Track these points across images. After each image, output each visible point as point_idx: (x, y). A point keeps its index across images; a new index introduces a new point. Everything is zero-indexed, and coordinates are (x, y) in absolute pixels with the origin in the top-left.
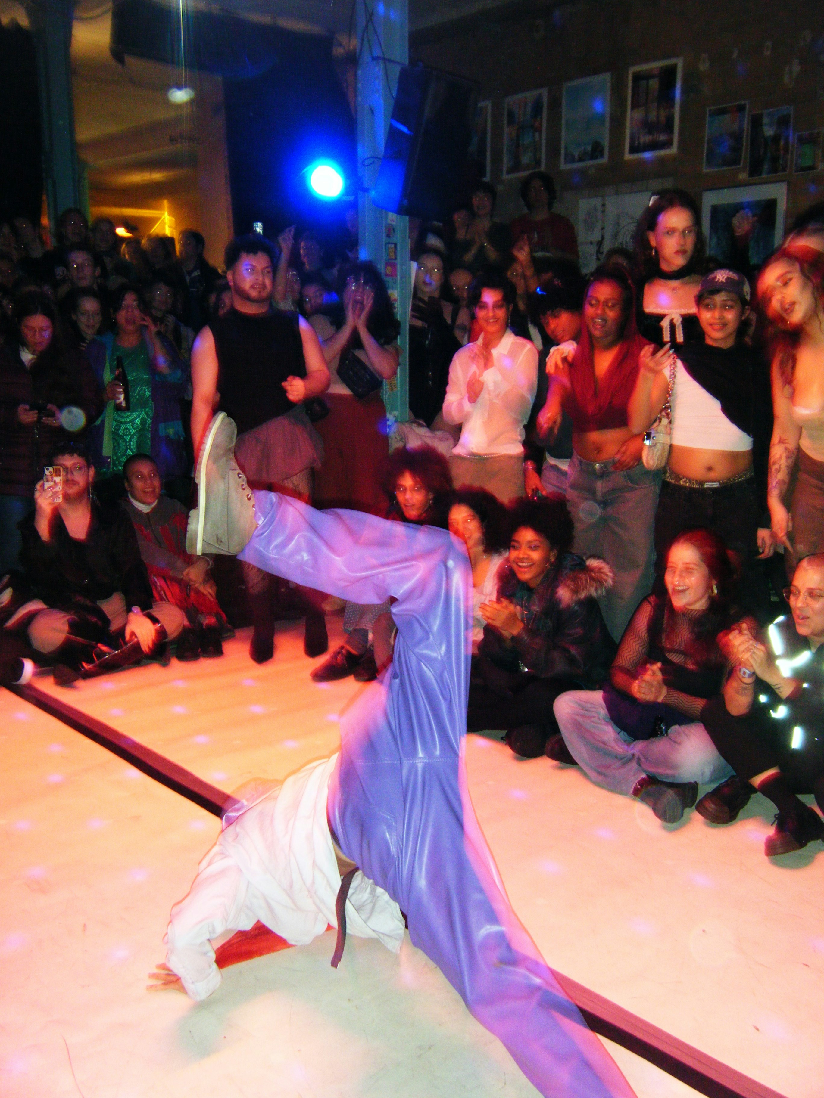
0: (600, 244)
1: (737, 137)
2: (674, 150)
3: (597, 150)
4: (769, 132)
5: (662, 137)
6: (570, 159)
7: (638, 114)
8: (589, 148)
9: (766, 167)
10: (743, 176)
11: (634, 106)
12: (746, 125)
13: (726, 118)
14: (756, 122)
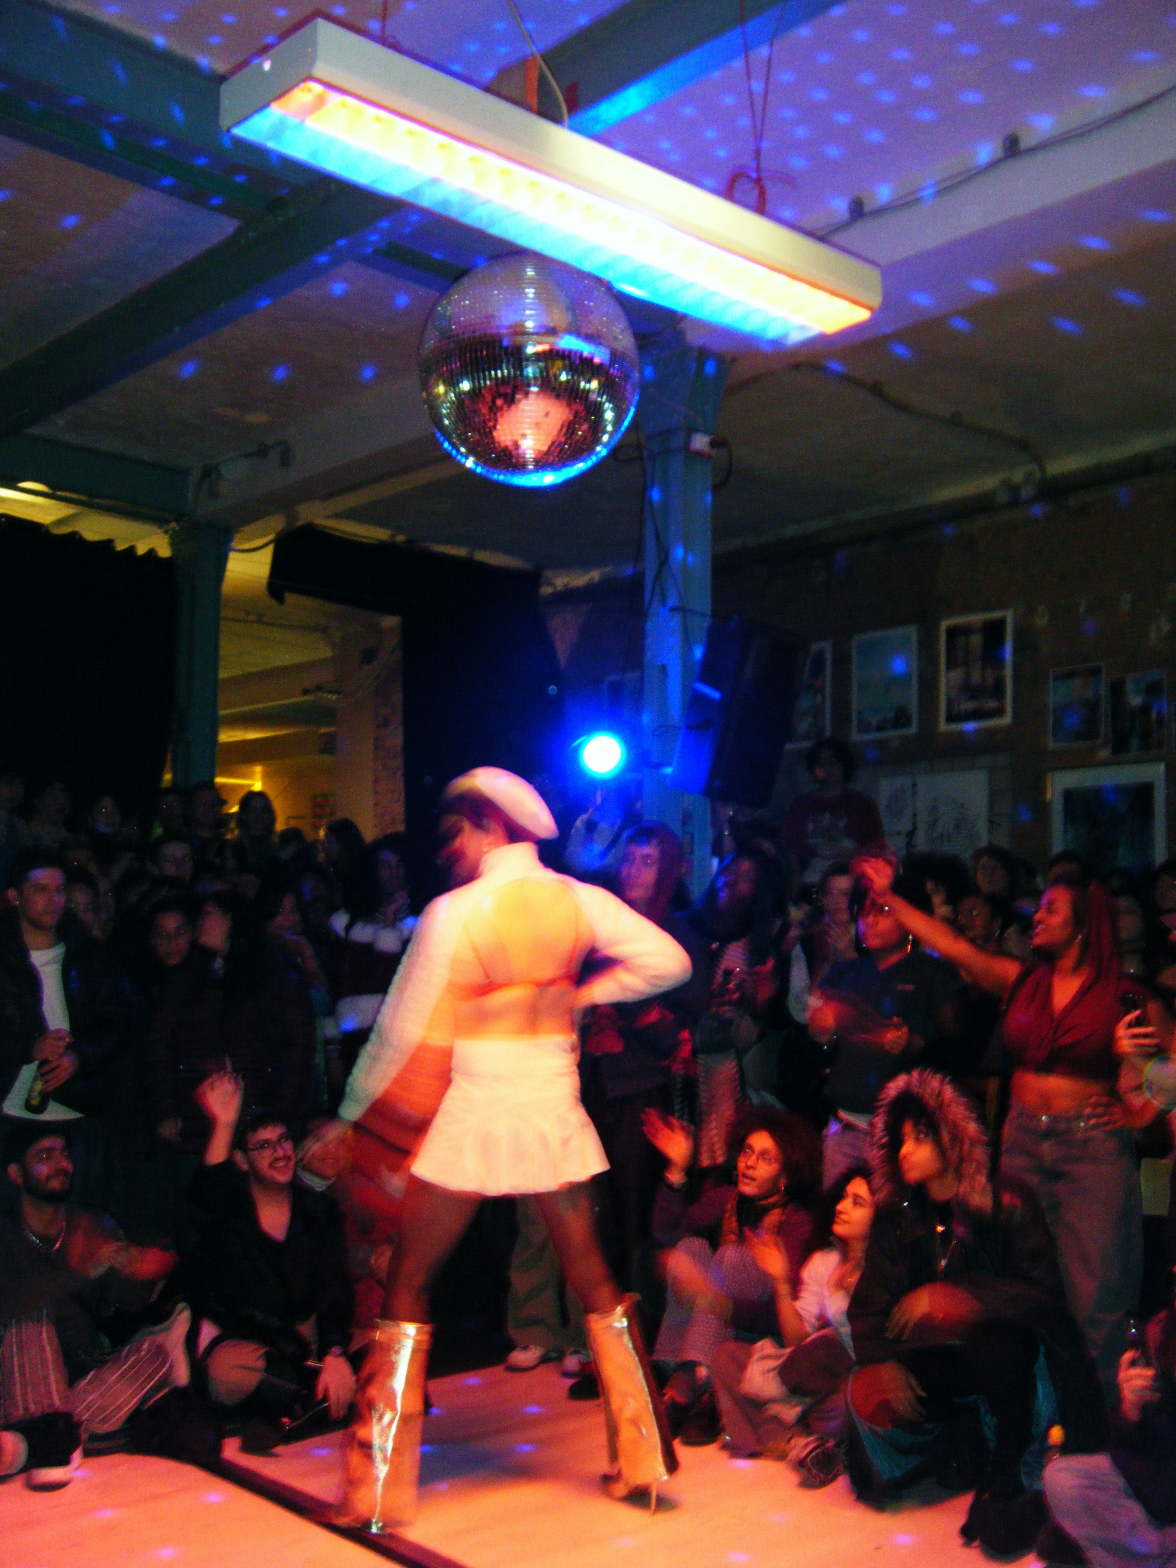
0: (911, 834)
1: (1093, 706)
2: (1007, 719)
3: (901, 718)
4: (1135, 700)
5: (991, 704)
6: (864, 727)
7: (957, 675)
8: (891, 715)
9: (1135, 742)
10: (1104, 753)
11: (950, 666)
12: (1103, 692)
13: (1077, 682)
14: (1117, 690)
